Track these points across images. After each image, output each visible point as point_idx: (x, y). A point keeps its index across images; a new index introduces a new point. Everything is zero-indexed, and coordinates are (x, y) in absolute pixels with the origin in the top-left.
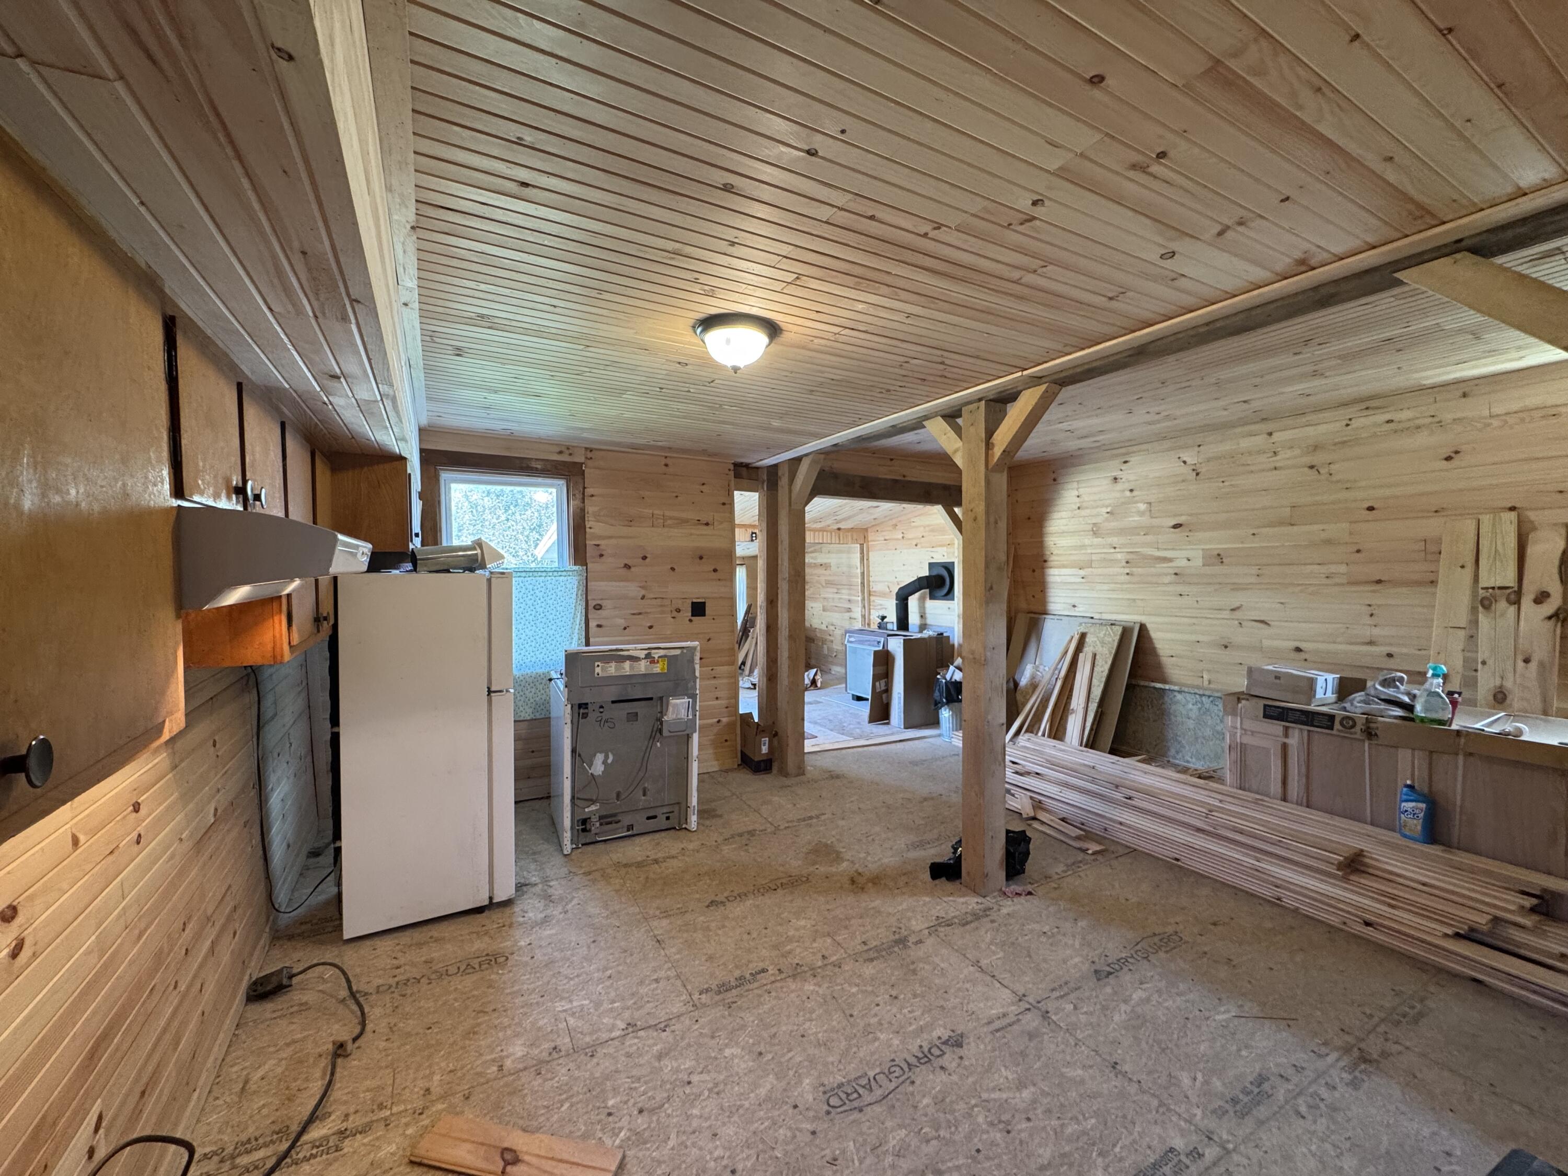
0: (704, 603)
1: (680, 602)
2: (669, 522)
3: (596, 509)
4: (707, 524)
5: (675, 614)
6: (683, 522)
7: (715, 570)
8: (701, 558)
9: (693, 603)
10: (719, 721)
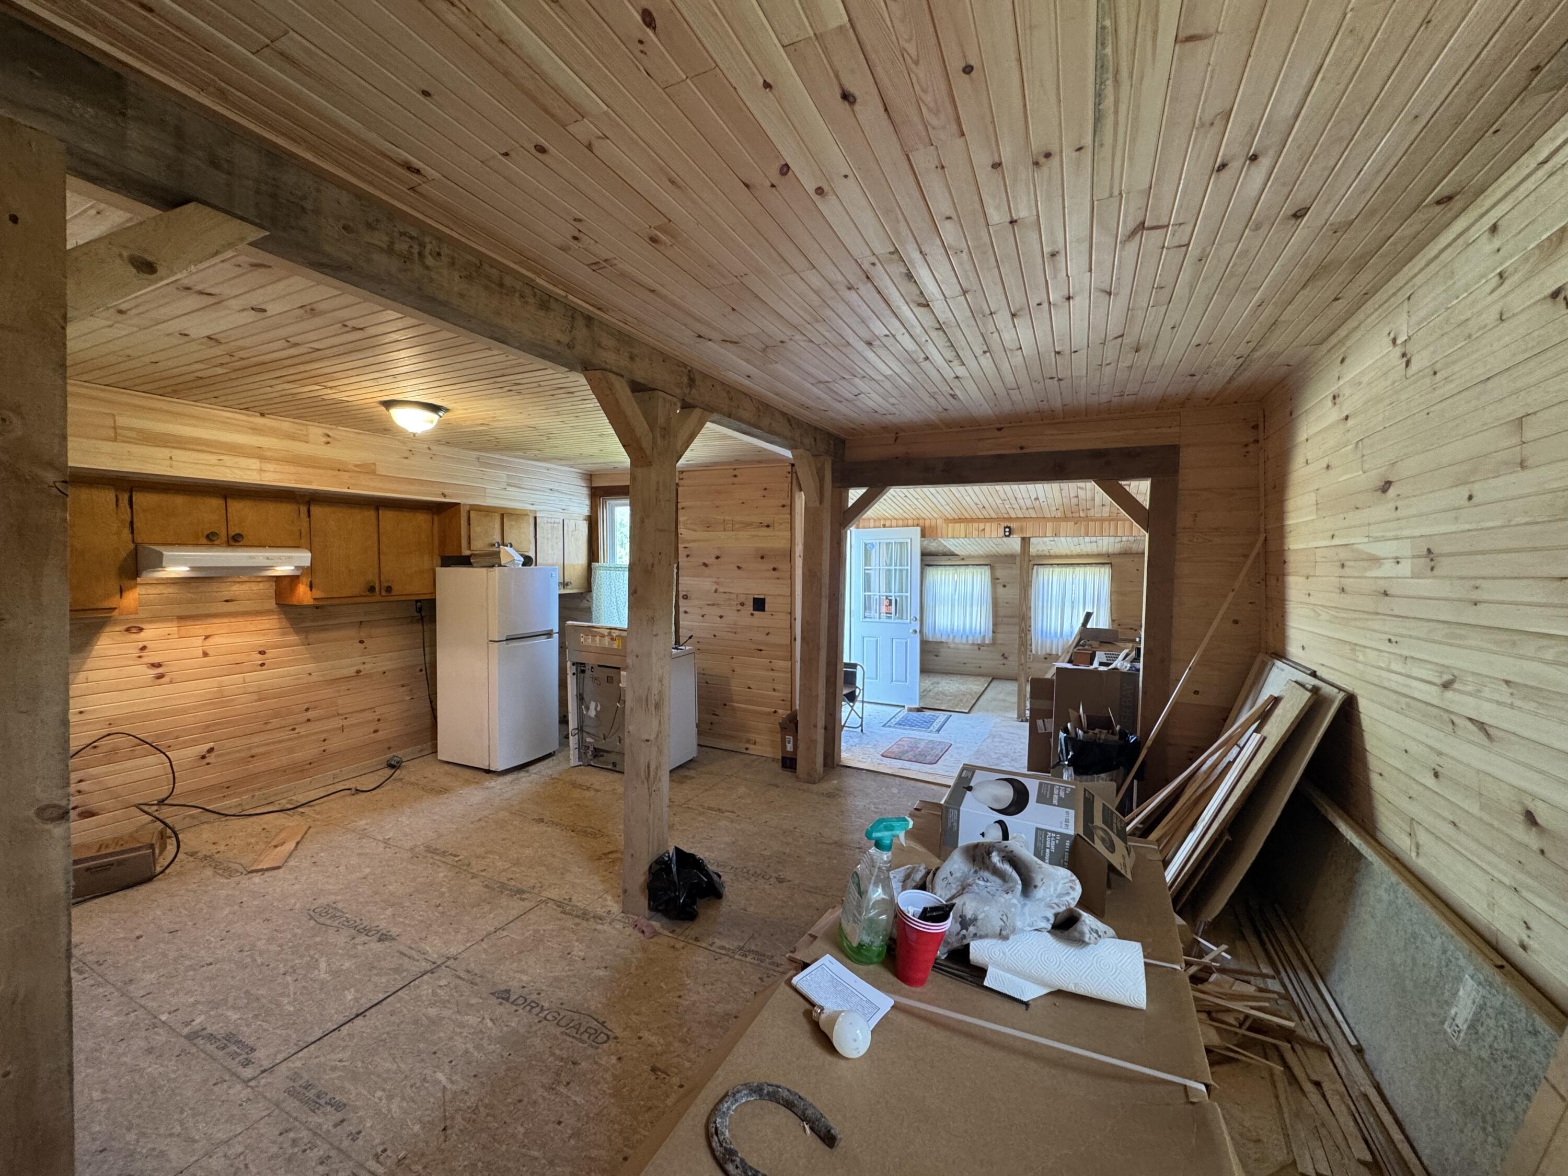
0: (764, 599)
1: (744, 596)
2: (737, 526)
3: (685, 518)
4: (768, 526)
5: (740, 607)
6: (747, 525)
7: (774, 569)
8: (762, 558)
9: (754, 599)
10: (775, 712)
